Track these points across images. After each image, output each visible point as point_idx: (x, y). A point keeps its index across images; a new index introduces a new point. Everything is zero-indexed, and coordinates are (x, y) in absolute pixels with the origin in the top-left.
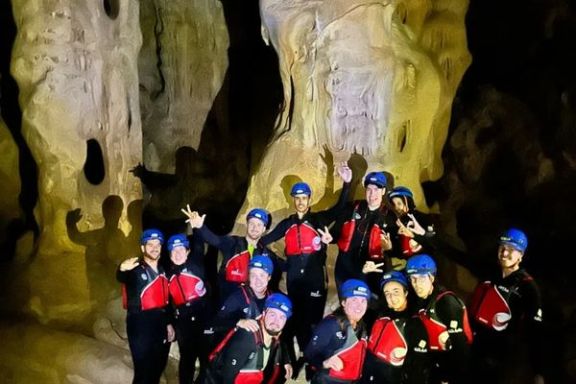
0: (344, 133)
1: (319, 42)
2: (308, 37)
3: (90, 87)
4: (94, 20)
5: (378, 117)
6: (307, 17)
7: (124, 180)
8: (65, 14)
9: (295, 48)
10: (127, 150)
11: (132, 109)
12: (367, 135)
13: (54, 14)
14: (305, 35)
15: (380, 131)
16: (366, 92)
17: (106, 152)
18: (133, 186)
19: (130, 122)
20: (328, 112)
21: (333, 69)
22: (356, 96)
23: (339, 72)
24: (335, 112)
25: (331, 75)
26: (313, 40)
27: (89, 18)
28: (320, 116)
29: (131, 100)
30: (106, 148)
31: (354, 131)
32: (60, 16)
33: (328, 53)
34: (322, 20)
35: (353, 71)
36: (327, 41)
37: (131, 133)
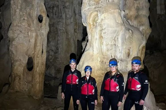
0: (108, 50)
1: (99, 21)
2: (96, 20)
3: (31, 41)
4: (35, 22)
5: (120, 45)
6: (95, 13)
7: (39, 70)
8: (26, 19)
9: (92, 23)
10: (41, 61)
11: (44, 48)
12: (115, 51)
13: (22, 19)
14: (95, 19)
15: (120, 51)
16: (115, 37)
17: (34, 61)
18: (42, 73)
19: (42, 52)
20: (102, 43)
21: (104, 29)
22: (111, 38)
23: (106, 30)
24: (105, 43)
25: (103, 31)
26: (97, 20)
27: (33, 21)
28: (99, 44)
29: (44, 46)
30: (34, 60)
31: (111, 50)
32: (24, 19)
33: (102, 24)
34: (100, 13)
35: (111, 29)
36: (102, 20)
37: (43, 56)
